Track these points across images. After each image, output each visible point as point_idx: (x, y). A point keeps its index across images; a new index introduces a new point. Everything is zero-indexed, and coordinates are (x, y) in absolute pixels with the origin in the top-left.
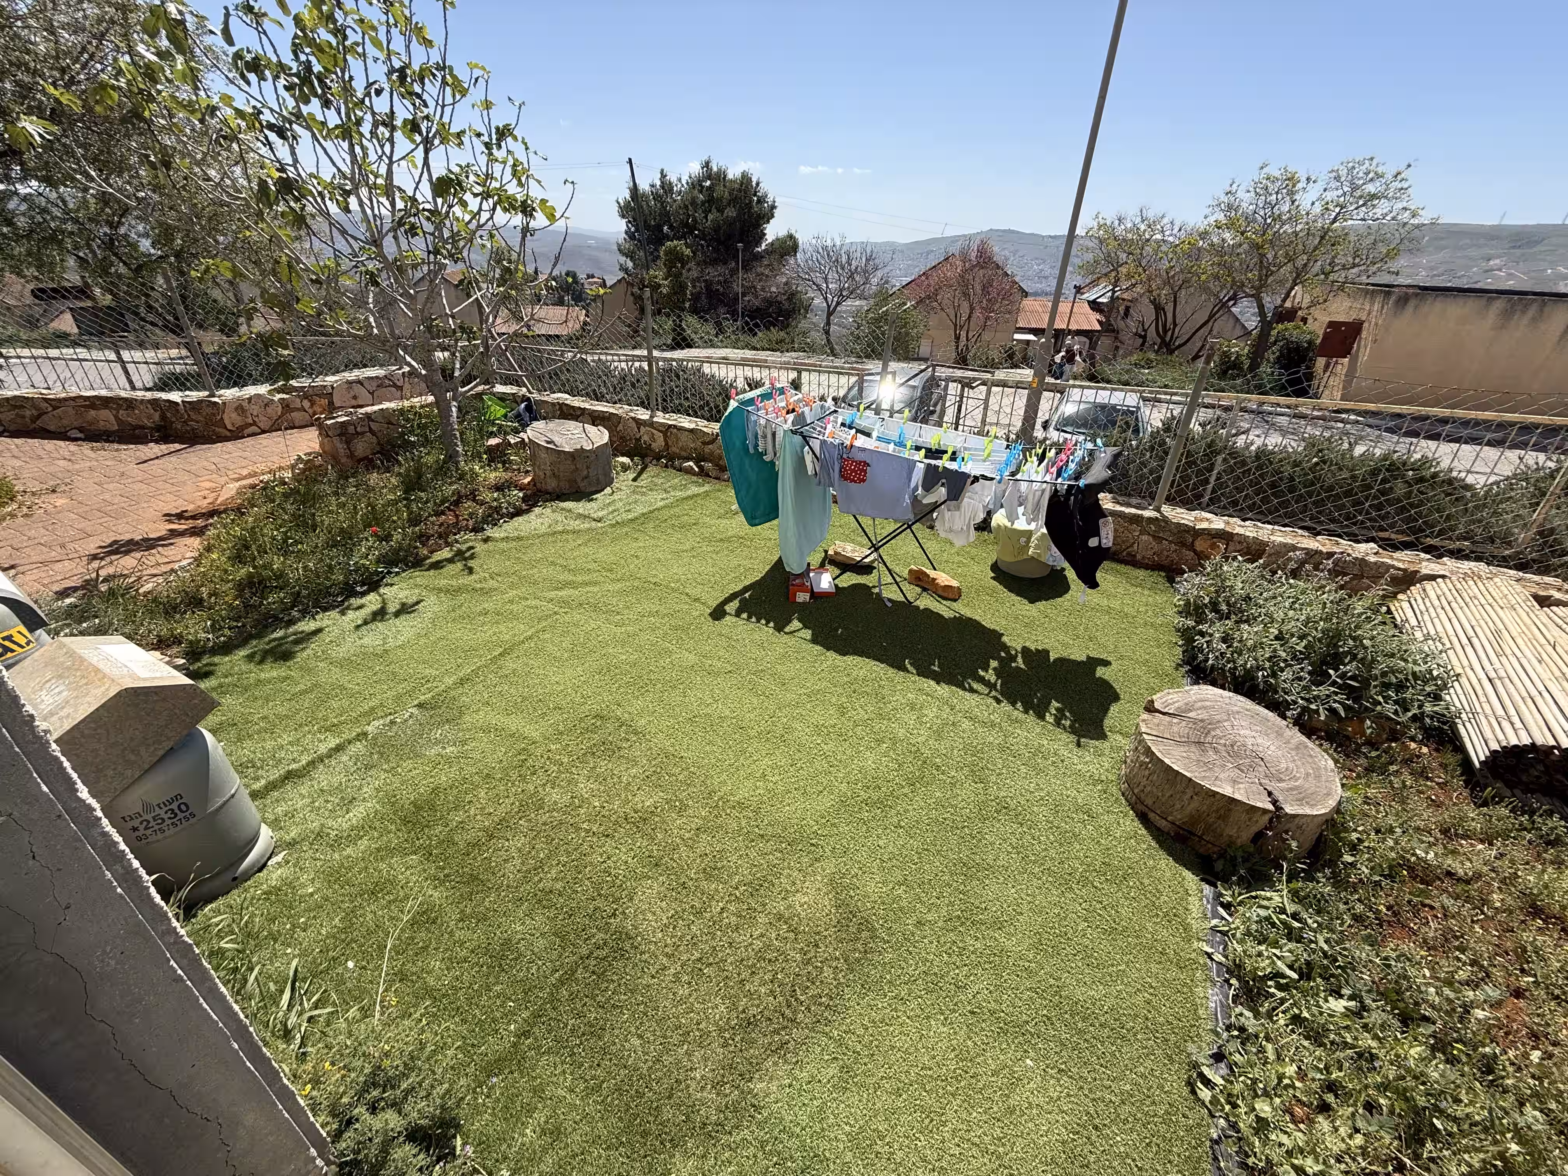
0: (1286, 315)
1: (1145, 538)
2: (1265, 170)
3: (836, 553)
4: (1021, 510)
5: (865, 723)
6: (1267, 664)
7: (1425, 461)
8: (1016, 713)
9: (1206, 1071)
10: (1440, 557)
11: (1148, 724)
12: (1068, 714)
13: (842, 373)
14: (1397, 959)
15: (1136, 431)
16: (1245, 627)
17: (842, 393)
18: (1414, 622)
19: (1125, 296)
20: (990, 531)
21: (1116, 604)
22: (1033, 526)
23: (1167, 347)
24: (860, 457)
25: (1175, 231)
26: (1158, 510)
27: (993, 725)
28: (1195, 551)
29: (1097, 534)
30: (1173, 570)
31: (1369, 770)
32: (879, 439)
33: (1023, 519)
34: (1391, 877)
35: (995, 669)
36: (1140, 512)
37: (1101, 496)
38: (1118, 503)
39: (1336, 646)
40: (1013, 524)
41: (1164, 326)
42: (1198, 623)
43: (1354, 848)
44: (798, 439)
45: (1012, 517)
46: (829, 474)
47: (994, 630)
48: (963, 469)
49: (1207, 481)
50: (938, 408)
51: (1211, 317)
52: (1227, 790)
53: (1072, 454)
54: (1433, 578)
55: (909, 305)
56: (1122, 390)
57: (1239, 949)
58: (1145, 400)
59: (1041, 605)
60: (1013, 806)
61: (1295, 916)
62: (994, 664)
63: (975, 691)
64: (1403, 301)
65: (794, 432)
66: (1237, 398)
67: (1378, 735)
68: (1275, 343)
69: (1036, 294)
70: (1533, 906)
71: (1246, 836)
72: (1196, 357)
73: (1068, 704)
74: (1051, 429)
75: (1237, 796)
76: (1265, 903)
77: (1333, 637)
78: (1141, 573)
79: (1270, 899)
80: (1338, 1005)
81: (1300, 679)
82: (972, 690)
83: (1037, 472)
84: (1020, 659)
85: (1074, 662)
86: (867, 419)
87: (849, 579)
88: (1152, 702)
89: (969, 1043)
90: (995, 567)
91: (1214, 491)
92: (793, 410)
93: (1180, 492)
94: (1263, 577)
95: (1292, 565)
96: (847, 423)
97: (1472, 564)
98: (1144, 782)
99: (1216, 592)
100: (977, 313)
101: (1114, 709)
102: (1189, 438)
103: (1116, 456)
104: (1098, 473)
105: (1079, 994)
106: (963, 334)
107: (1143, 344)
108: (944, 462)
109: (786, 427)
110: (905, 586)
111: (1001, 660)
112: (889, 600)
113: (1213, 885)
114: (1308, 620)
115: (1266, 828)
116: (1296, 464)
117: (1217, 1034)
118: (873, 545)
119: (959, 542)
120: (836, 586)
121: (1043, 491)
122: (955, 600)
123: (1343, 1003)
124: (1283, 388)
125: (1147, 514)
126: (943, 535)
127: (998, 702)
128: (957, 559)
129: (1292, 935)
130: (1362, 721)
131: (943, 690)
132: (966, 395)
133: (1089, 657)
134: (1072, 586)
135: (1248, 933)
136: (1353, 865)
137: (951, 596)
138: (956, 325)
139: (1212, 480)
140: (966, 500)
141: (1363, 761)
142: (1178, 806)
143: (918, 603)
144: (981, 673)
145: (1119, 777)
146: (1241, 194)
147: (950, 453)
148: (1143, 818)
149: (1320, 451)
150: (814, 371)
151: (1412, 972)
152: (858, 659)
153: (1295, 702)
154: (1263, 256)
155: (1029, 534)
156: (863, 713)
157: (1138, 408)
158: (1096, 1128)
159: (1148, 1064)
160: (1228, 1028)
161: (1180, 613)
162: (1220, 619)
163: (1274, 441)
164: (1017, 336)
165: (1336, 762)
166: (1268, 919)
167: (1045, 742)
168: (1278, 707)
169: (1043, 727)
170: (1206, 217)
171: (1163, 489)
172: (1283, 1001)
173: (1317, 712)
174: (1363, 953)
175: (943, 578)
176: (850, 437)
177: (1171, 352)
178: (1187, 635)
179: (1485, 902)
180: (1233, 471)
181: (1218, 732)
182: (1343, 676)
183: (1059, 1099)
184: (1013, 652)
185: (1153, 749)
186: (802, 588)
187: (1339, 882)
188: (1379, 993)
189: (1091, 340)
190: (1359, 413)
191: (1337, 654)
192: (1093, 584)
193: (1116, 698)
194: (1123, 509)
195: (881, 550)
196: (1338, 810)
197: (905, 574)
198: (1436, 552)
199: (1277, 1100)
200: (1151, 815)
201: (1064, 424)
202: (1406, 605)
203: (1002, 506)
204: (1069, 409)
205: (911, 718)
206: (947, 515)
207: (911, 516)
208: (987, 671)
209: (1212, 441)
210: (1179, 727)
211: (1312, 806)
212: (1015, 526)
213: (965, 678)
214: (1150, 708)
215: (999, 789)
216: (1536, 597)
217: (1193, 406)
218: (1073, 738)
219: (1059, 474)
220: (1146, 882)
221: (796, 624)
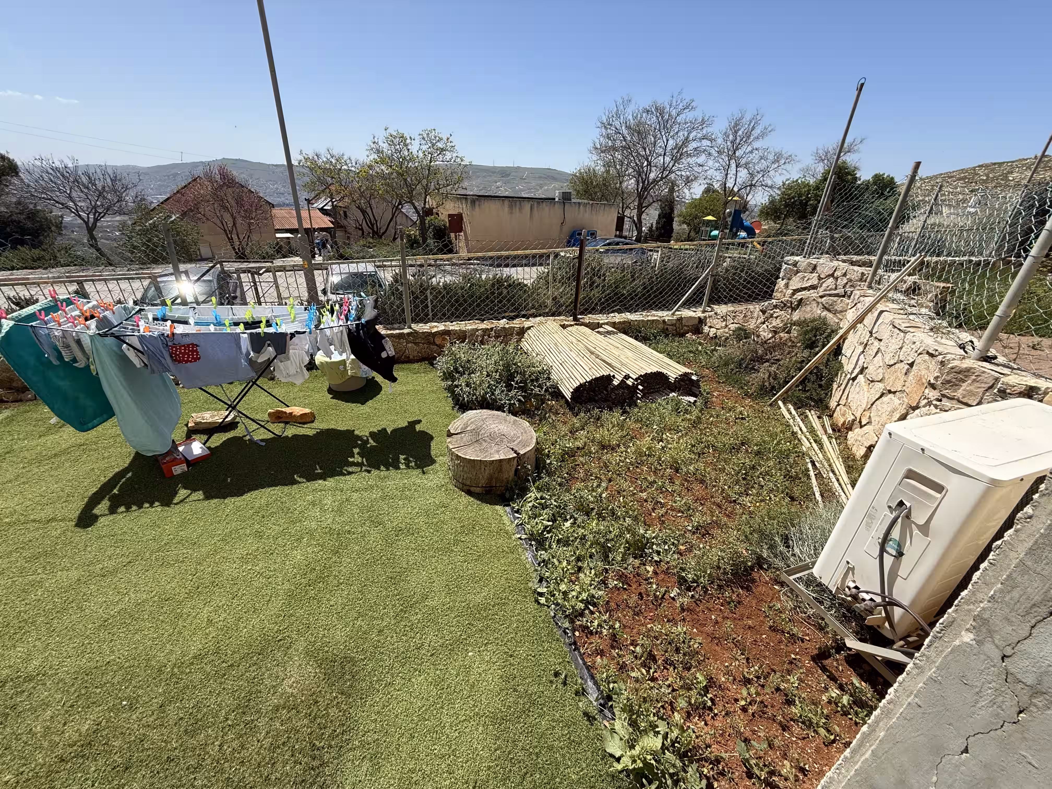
0: (429, 212)
1: (410, 345)
2: (388, 131)
3: (196, 424)
4: (332, 348)
5: (283, 533)
6: (489, 390)
7: (509, 277)
8: (382, 473)
9: (539, 590)
10: (528, 318)
11: (452, 443)
12: (411, 459)
13: (133, 278)
14: (577, 492)
15: (380, 286)
16: (472, 375)
17: (139, 296)
18: (530, 349)
19: (340, 204)
20: (317, 368)
21: (410, 387)
22: (344, 356)
23: (377, 234)
24: (187, 341)
25: (354, 164)
26: (411, 328)
27: (372, 487)
28: (437, 345)
29: (384, 349)
30: (430, 359)
31: (540, 420)
32: (197, 324)
33: (336, 353)
34: (563, 461)
35: (358, 453)
36: (401, 331)
37: (377, 327)
38: (388, 329)
39: (510, 371)
40: (331, 359)
41: (371, 222)
42: (453, 382)
43: (548, 456)
44: (110, 341)
45: (328, 354)
46: (160, 362)
47: (347, 430)
48: (280, 331)
49: (427, 306)
50: (238, 294)
51: (393, 215)
52: (496, 457)
53: (350, 305)
54: (529, 328)
55: (174, 218)
56: (363, 262)
57: (529, 526)
58: (378, 267)
59: (370, 403)
60: (404, 527)
61: (542, 498)
62: (356, 450)
63: (352, 473)
64: (473, 202)
65: (105, 335)
66: (423, 258)
67: (538, 403)
68: (429, 228)
69: (279, 205)
70: (603, 446)
71: (512, 473)
72: (395, 239)
73: (409, 454)
74: (329, 294)
75: (502, 458)
76: (529, 500)
77: (507, 367)
78: (416, 366)
79: (530, 497)
80: (568, 524)
81: (503, 391)
82: (350, 473)
83: (333, 321)
84: (371, 441)
85: (402, 428)
86: (178, 312)
87: (218, 440)
88: (449, 430)
89: (438, 672)
90: (330, 391)
91: (432, 311)
92: (92, 317)
93: (418, 315)
94: (470, 348)
95: (480, 339)
96: (159, 317)
97: (539, 318)
98: (462, 474)
99: (454, 362)
100: (239, 221)
101: (433, 444)
102: (410, 285)
103: (376, 301)
104: (370, 314)
105: (478, 599)
106: (235, 237)
107: (363, 234)
108: (263, 329)
109: (91, 332)
110: (271, 426)
111: (359, 446)
112: (262, 440)
113: (509, 505)
114: (495, 362)
115: (518, 466)
116: (462, 288)
117: (536, 570)
118: (230, 406)
119: (298, 382)
120: (209, 448)
121: (342, 331)
122: (313, 422)
123: (569, 522)
124: (442, 250)
125: (406, 331)
126: (283, 380)
127: (369, 472)
128: (301, 394)
129: (544, 507)
130: (531, 400)
131: (330, 483)
132: (257, 280)
133: (409, 422)
134: (383, 386)
135: (529, 518)
136: (550, 463)
137: (308, 420)
138: (225, 231)
139: (429, 304)
140: (291, 351)
141: (537, 418)
142: (481, 477)
143: (286, 434)
144: (351, 460)
145: (450, 478)
146: (381, 144)
147: (264, 322)
148: (469, 493)
149: (469, 280)
150: (99, 280)
151: (582, 493)
152: (255, 493)
153: (505, 403)
154: (405, 180)
155: (343, 362)
156: (277, 527)
157: (376, 272)
158: (511, 656)
159: (518, 607)
160: (539, 564)
161: (443, 380)
162: (461, 376)
163: (448, 279)
164: (278, 235)
165: (529, 422)
166: (533, 506)
167: (406, 481)
168: (500, 408)
169: (401, 473)
170: (368, 156)
171: (408, 315)
172: (551, 537)
173: (514, 404)
174: (567, 497)
175: (297, 410)
176: (168, 328)
177: (381, 237)
178: (450, 389)
179: (591, 452)
180: (437, 298)
181: (483, 432)
182: (517, 383)
183: (491, 658)
184: (365, 438)
185: (459, 454)
186: (176, 462)
187: (550, 474)
188: (577, 510)
189: (330, 233)
190: (477, 259)
191: (511, 374)
192: (393, 379)
193: (432, 438)
194: (392, 332)
195: (238, 407)
196: (538, 443)
197: (266, 417)
198: (527, 317)
199: (566, 580)
200: (472, 489)
201: (336, 289)
202: (525, 343)
203: (319, 350)
204: (335, 279)
205: (317, 512)
206: (281, 365)
207: (253, 375)
208: (354, 457)
209: (421, 284)
210: (466, 438)
211: (528, 446)
212: (333, 360)
213: (342, 468)
214: (450, 435)
215: (392, 522)
216: (561, 325)
217: (404, 266)
218: (419, 471)
219: (347, 320)
220: (483, 523)
221: (183, 493)
